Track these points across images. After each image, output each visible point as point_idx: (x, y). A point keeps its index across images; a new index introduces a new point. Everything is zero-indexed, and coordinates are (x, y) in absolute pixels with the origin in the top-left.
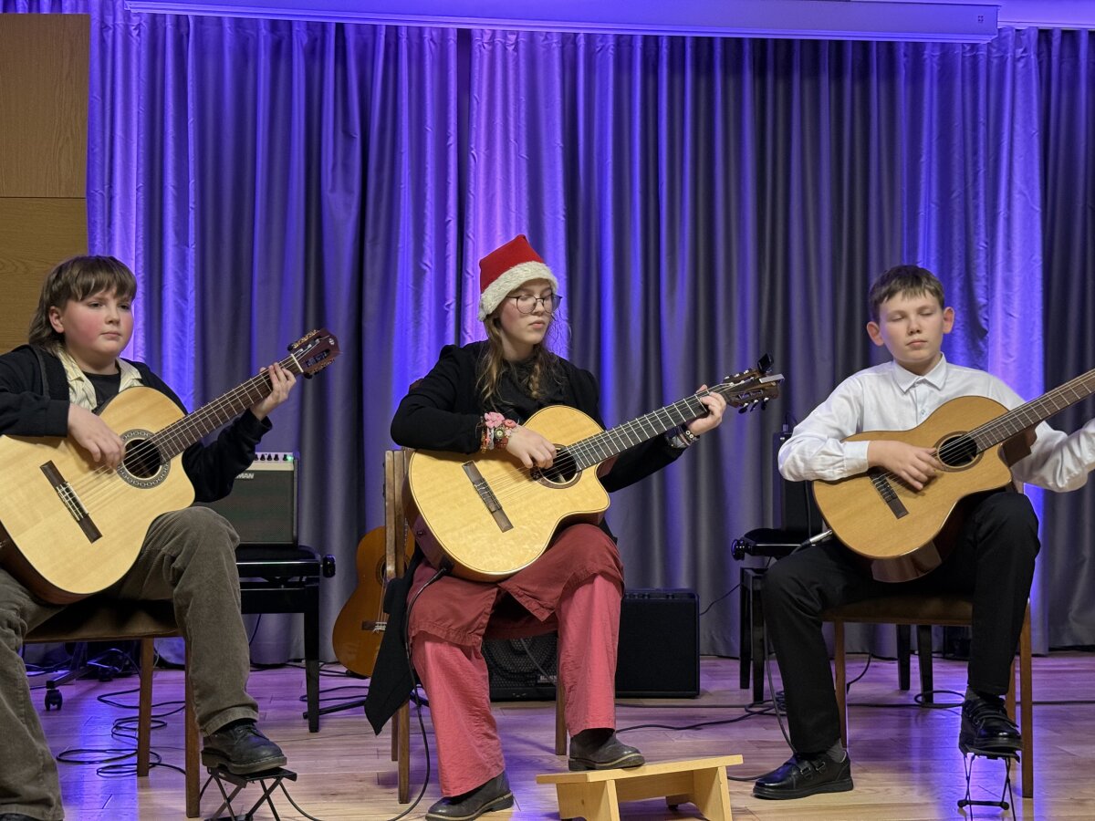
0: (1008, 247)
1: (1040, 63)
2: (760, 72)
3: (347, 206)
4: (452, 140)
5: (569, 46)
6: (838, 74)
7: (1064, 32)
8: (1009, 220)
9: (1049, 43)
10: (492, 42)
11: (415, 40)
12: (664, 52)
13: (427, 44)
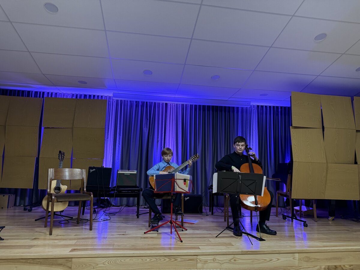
0: (253, 139)
1: (257, 111)
2: (213, 111)
3: (147, 130)
4: (164, 120)
5: (183, 106)
6: (225, 112)
7: (261, 106)
8: (253, 135)
9: (259, 108)
10: (171, 105)
11: (158, 104)
12: (198, 107)
13: (160, 105)
